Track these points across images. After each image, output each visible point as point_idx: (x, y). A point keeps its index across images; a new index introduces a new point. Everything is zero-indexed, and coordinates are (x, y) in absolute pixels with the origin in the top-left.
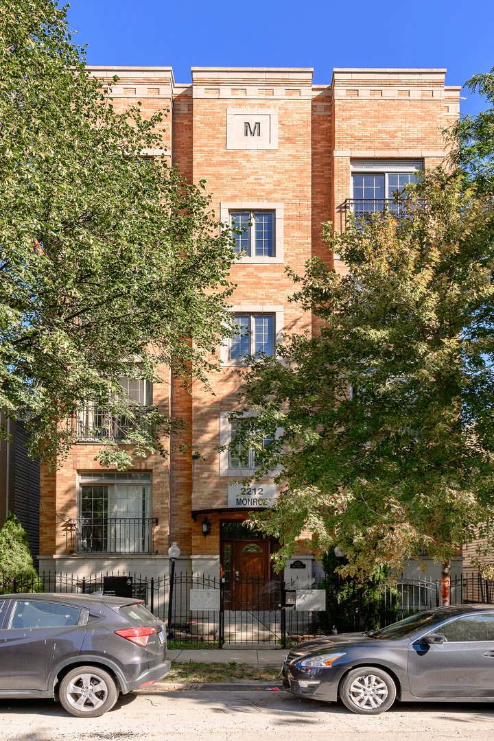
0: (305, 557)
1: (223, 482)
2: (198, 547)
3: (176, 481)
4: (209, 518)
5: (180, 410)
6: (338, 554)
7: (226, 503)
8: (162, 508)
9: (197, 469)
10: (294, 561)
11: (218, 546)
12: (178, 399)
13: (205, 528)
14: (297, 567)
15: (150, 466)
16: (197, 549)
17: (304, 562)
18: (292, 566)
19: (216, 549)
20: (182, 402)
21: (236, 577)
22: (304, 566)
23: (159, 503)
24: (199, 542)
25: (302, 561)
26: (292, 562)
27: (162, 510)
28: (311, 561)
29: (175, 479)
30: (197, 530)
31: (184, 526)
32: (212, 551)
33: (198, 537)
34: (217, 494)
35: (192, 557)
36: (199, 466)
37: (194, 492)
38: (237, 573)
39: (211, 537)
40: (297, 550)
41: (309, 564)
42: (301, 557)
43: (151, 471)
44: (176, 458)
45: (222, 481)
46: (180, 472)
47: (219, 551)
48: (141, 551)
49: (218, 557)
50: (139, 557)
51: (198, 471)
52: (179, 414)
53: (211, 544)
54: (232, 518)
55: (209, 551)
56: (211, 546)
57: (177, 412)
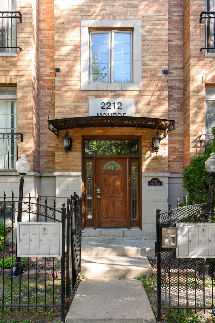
0: (162, 174)
1: (84, 97)
2: (61, 163)
3: (44, 100)
4: (71, 134)
5: (47, 27)
6: (210, 168)
7: (87, 111)
8: (26, 123)
9: (60, 82)
10: (151, 178)
11: (79, 163)
12: (45, 16)
13: (66, 144)
14: (154, 185)
15: (14, 79)
16: (60, 166)
17: (161, 179)
18: (150, 184)
19: (77, 166)
20: (48, 19)
21: (98, 194)
22: (161, 184)
23: (24, 118)
24: (61, 159)
25: (159, 178)
26: (149, 179)
27: (27, 126)
28: (167, 178)
29: (43, 98)
30: (60, 146)
31: (51, 145)
32: (74, 168)
33: (61, 153)
34: (78, 109)
35: (56, 174)
36: (61, 79)
37: (57, 107)
38: (98, 190)
39: (73, 153)
40: (155, 167)
41: (165, 181)
42: (158, 174)
43: (15, 85)
44: (44, 78)
45: (83, 95)
46: (48, 91)
47: (80, 168)
48: (10, 167)
49: (80, 174)
50: (5, 174)
51: (60, 85)
52: (46, 32)
53: (73, 161)
54: (93, 133)
55: (71, 168)
56: (73, 163)
57: (44, 30)
